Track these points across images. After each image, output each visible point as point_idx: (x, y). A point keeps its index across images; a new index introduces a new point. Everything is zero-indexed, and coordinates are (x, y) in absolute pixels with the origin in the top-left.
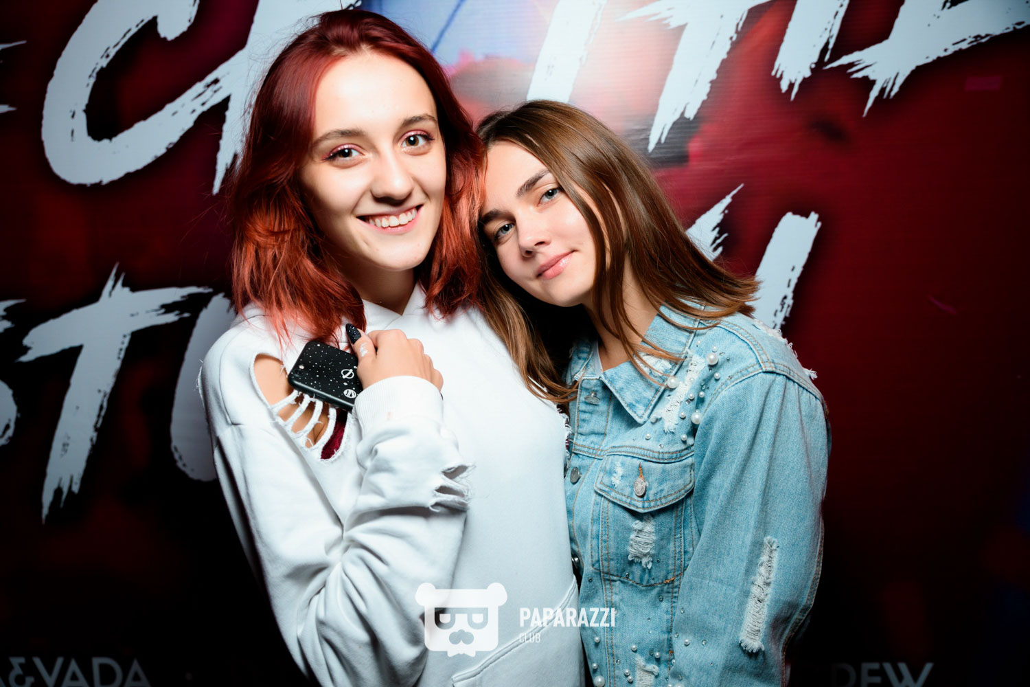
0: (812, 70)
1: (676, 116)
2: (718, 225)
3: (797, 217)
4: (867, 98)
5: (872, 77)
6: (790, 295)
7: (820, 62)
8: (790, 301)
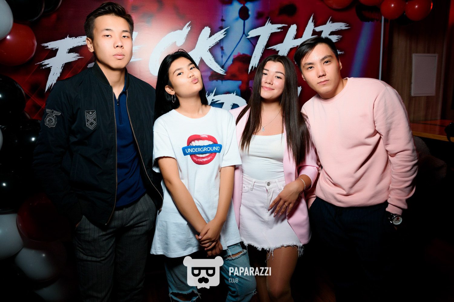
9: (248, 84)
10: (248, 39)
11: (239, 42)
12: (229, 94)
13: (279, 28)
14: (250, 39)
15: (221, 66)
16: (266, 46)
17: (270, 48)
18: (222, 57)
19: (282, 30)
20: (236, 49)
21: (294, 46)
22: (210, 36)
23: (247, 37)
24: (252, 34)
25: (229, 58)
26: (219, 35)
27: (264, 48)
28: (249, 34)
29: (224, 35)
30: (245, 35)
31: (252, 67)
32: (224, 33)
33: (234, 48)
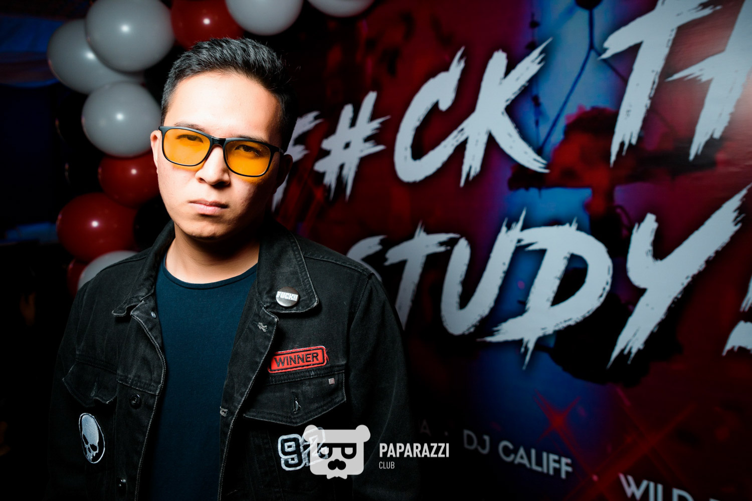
1: (708, 137)
2: (738, 208)
9: (610, 196)
10: (605, 61)
12: (560, 227)
13: (704, 6)
14: (610, 61)
15: (536, 147)
16: (661, 72)
18: (537, 123)
19: (719, 8)
22: (507, 73)
23: (600, 54)
24: (617, 43)
25: (555, 124)
26: (529, 67)
27: (657, 81)
28: (606, 45)
29: (540, 63)
30: (596, 51)
31: (622, 144)
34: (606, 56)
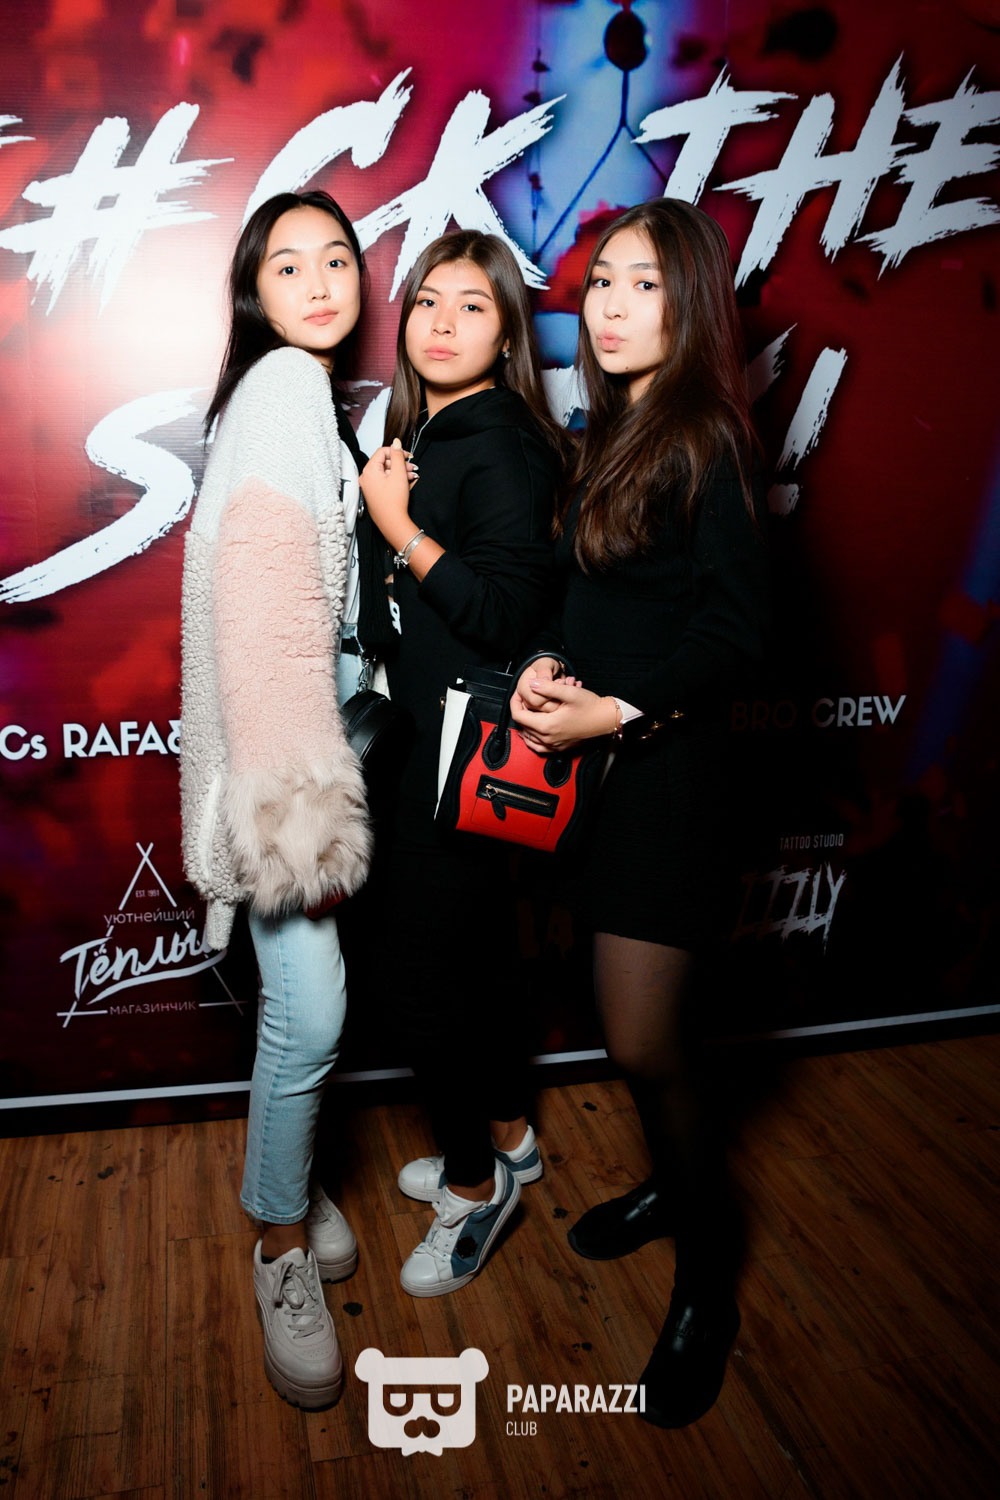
0: (846, 242)
1: (754, 267)
2: (779, 353)
3: (832, 351)
4: (880, 267)
5: (884, 252)
6: (825, 411)
7: (851, 238)
8: (825, 415)
10: (639, 146)
11: (603, 159)
12: (560, 370)
13: (762, 109)
14: (646, 148)
15: (530, 251)
16: (708, 178)
17: (725, 187)
18: (535, 215)
19: (776, 116)
20: (589, 186)
21: (821, 182)
22: (489, 130)
23: (634, 137)
24: (658, 126)
25: (561, 221)
26: (525, 129)
27: (704, 185)
28: (643, 125)
29: (545, 127)
30: (629, 130)
32: (544, 121)
33: (582, 184)
34: (639, 140)
